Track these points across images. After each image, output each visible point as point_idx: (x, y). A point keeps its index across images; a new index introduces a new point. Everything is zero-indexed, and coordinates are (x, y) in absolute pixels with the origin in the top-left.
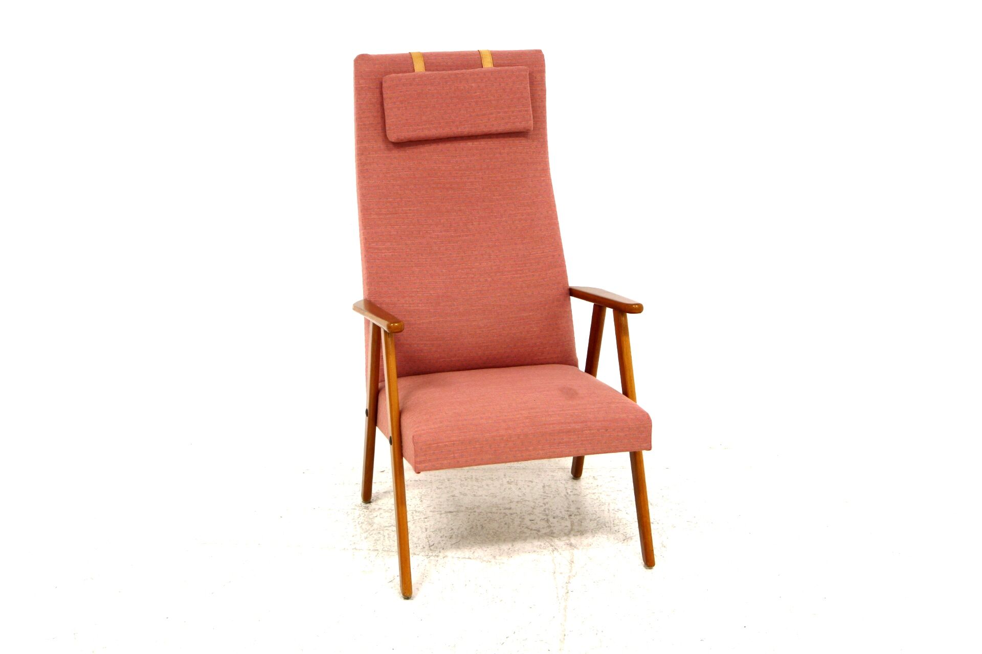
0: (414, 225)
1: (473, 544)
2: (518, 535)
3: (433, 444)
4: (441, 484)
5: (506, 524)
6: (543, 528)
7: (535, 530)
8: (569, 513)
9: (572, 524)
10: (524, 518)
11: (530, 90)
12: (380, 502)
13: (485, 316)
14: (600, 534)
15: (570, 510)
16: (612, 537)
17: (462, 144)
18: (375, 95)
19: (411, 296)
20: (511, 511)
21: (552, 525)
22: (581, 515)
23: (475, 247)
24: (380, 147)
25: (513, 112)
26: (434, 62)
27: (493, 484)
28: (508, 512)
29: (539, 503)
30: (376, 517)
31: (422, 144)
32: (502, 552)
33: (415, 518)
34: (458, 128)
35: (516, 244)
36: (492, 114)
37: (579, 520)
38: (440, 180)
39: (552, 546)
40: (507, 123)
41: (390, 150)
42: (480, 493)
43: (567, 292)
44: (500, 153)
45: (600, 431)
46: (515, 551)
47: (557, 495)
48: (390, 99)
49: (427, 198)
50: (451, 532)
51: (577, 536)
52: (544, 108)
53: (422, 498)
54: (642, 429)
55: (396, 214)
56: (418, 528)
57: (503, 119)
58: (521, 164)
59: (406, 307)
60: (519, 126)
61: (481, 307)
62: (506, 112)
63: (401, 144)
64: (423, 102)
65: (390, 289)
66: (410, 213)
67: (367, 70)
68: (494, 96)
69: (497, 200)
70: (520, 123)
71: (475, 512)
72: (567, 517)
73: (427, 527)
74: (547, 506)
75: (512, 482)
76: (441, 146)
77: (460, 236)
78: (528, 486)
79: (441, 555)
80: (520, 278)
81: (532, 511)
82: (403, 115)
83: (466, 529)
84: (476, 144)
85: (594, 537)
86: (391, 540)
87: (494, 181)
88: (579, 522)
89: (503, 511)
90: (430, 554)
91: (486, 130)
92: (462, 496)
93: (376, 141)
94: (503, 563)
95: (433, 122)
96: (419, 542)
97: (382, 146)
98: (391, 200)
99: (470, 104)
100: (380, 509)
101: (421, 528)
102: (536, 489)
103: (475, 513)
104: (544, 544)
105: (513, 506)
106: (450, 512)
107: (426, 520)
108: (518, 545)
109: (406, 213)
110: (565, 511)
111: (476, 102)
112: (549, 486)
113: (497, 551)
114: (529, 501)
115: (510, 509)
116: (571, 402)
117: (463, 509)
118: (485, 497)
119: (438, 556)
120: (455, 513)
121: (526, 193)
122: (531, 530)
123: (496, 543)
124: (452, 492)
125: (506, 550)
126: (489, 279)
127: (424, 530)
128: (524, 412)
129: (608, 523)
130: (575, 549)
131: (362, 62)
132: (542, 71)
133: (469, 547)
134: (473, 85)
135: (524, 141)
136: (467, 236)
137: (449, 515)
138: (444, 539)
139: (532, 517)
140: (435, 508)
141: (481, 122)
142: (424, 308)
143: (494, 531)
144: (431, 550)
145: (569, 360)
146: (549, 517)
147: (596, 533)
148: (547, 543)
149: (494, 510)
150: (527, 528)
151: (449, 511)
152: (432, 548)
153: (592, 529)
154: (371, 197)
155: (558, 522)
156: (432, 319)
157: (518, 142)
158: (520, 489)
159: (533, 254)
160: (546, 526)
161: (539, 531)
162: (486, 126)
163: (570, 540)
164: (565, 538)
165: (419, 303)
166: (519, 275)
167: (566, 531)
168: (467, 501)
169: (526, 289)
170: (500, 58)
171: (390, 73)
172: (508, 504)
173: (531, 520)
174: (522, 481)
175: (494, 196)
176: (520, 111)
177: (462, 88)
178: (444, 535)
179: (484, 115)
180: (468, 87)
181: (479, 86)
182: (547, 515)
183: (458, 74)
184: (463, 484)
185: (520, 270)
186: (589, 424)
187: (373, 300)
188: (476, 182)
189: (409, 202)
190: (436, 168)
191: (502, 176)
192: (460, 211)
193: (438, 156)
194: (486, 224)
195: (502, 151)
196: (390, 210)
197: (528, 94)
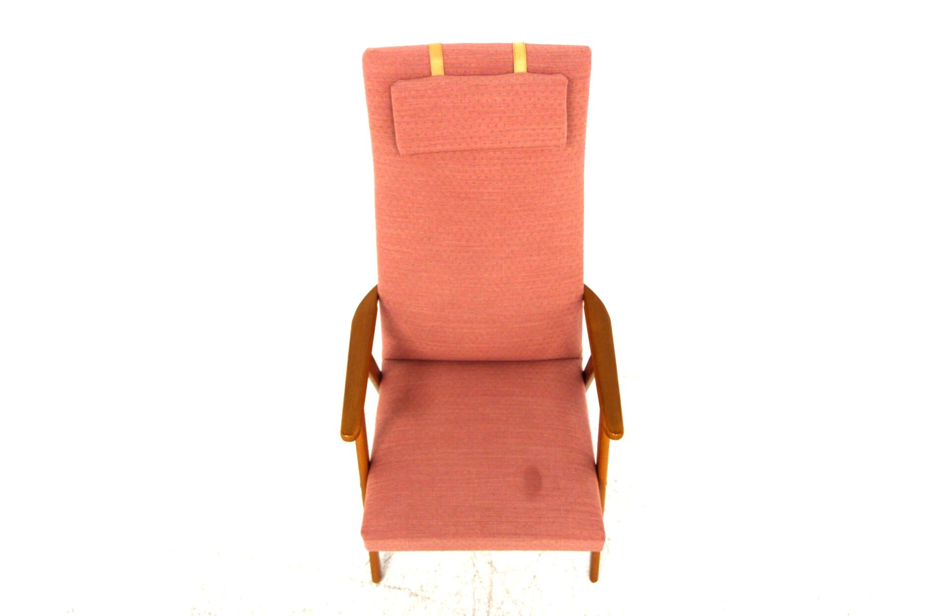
0: (424, 231)
18: (384, 100)
23: (486, 258)
35: (531, 256)
36: (517, 130)
48: (399, 111)
49: (439, 206)
55: (407, 218)
57: (530, 136)
58: (548, 174)
59: (411, 308)
64: (436, 116)
66: (422, 219)
68: (522, 112)
69: (517, 211)
76: (458, 154)
77: (471, 247)
80: (531, 289)
87: (514, 191)
91: (509, 146)
95: (448, 137)
99: (492, 119)
109: (417, 219)
111: (500, 119)
121: (551, 203)
131: (373, 58)
134: (497, 98)
135: (554, 150)
136: (479, 246)
142: (428, 312)
156: (435, 324)
157: (547, 151)
159: (548, 265)
165: (424, 307)
166: (529, 287)
169: (536, 300)
175: (513, 207)
176: (551, 129)
177: (484, 101)
179: (509, 131)
181: (504, 100)
185: (532, 282)
188: (495, 192)
189: (420, 207)
190: (451, 177)
191: (525, 187)
192: (474, 221)
193: (454, 165)
194: (501, 235)
195: (528, 161)
196: (401, 213)
197: (564, 111)
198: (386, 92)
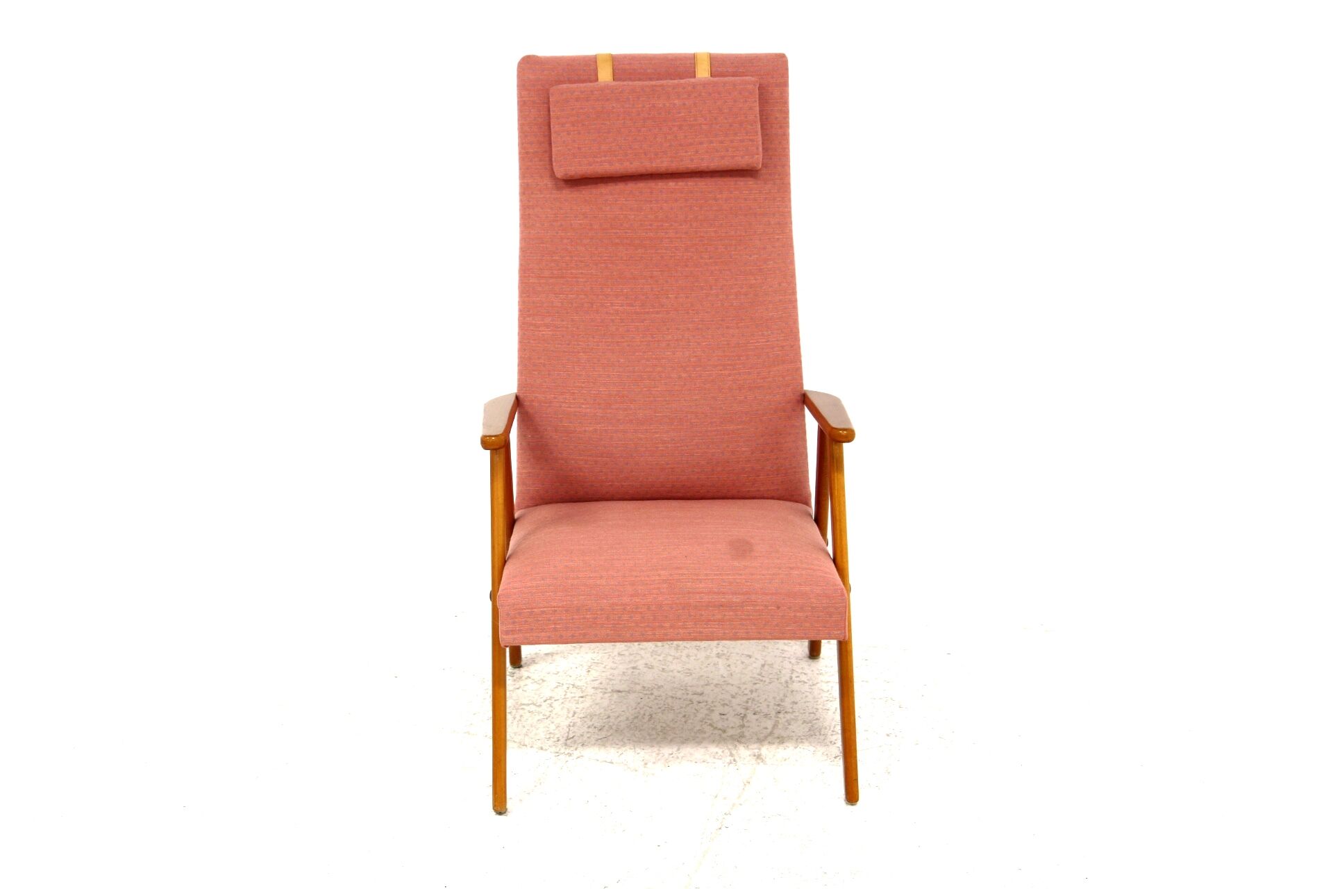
0: (585, 295)
1: (626, 741)
2: (693, 734)
3: (525, 609)
4: (626, 648)
5: (684, 716)
6: (732, 728)
7: (720, 729)
8: (779, 708)
9: (775, 726)
10: (713, 710)
11: (760, 111)
12: (533, 668)
13: (673, 427)
14: (807, 744)
15: (782, 704)
16: (821, 749)
17: (660, 184)
18: (542, 113)
19: (574, 393)
20: (701, 698)
21: (746, 724)
22: (794, 714)
23: (668, 329)
24: (546, 185)
25: (732, 141)
26: (627, 68)
27: (696, 656)
28: (696, 698)
29: (746, 689)
30: (518, 688)
31: (604, 183)
32: (659, 757)
33: (569, 695)
34: (652, 163)
35: (728, 328)
36: (701, 143)
37: (787, 721)
38: (626, 233)
39: (731, 755)
40: (723, 157)
41: (559, 188)
42: (672, 667)
43: (799, 398)
44: (716, 200)
45: (770, 608)
46: (678, 758)
47: (776, 680)
48: (558, 118)
49: (606, 258)
50: (604, 721)
51: (774, 743)
52: (785, 137)
53: (592, 667)
54: (832, 610)
55: (563, 277)
56: (565, 711)
57: (717, 151)
58: (746, 215)
59: (565, 407)
60: (742, 161)
61: (668, 414)
62: (722, 142)
63: (576, 182)
64: (602, 124)
65: (545, 382)
66: (583, 278)
67: (532, 77)
68: (706, 119)
69: (706, 264)
70: (742, 157)
71: (652, 694)
72: (773, 714)
73: (577, 710)
74: (754, 695)
75: (724, 654)
76: (631, 186)
77: (648, 313)
78: (743, 663)
79: (576, 753)
80: (730, 375)
81: (730, 701)
82: (574, 141)
83: (627, 719)
84: (681, 184)
85: (796, 748)
86: (520, 725)
87: (703, 237)
88: (786, 724)
89: (690, 697)
90: (563, 751)
91: (692, 165)
92: (645, 670)
93: (542, 177)
94: (653, 774)
95: (617, 153)
96: (556, 732)
97: (549, 183)
98: (557, 258)
99: (670, 129)
100: (529, 677)
101: (569, 711)
102: (750, 668)
103: (650, 696)
104: (723, 752)
105: (707, 690)
106: (619, 691)
107: (581, 699)
108: (687, 750)
109: (576, 277)
110: (775, 704)
111: (680, 127)
112: (771, 665)
113: (654, 754)
114: (732, 685)
115: (702, 694)
116: (736, 563)
117: (638, 688)
118: (675, 673)
119: (570, 755)
120: (623, 694)
121: (750, 256)
122: (716, 728)
123: (658, 743)
124: (636, 661)
125: (666, 756)
126: (684, 375)
127: (570, 715)
128: (662, 572)
129: (826, 728)
130: (761, 764)
131: (529, 65)
132: (784, 85)
133: (618, 746)
134: (676, 102)
135: (750, 182)
136: (658, 313)
137: (615, 695)
138: (590, 730)
139: (726, 710)
140: (601, 683)
141: (684, 154)
142: (588, 410)
143: (664, 725)
144: (566, 744)
145: (793, 495)
146: (748, 711)
147: (802, 742)
148: (727, 751)
149: (679, 694)
150: (711, 725)
151: (618, 689)
152: (569, 742)
153: (799, 736)
154: (531, 253)
155: (757, 720)
156: (598, 427)
157: (742, 183)
158: (729, 666)
159: (752, 343)
160: (738, 724)
161: (724, 731)
162: (692, 160)
163: (760, 749)
164: (755, 746)
165: (583, 404)
166: (727, 372)
167: (762, 736)
168: (649, 677)
169: (738, 391)
170: (721, 65)
171: (560, 82)
172: (702, 686)
173: (721, 714)
174: (738, 654)
175: (702, 258)
176: (742, 141)
177: (661, 105)
178: (593, 725)
179: (691, 144)
180: (668, 105)
181: (684, 104)
182: (747, 709)
183: (655, 86)
184: (656, 652)
185: (731, 365)
186: (753, 597)
187: (521, 396)
188: (677, 238)
189: (581, 262)
190: (622, 216)
191: (715, 232)
192: (651, 277)
193: (626, 201)
194: (687, 297)
195: (719, 196)
196: (555, 272)
197: (756, 117)
198: (544, 103)
